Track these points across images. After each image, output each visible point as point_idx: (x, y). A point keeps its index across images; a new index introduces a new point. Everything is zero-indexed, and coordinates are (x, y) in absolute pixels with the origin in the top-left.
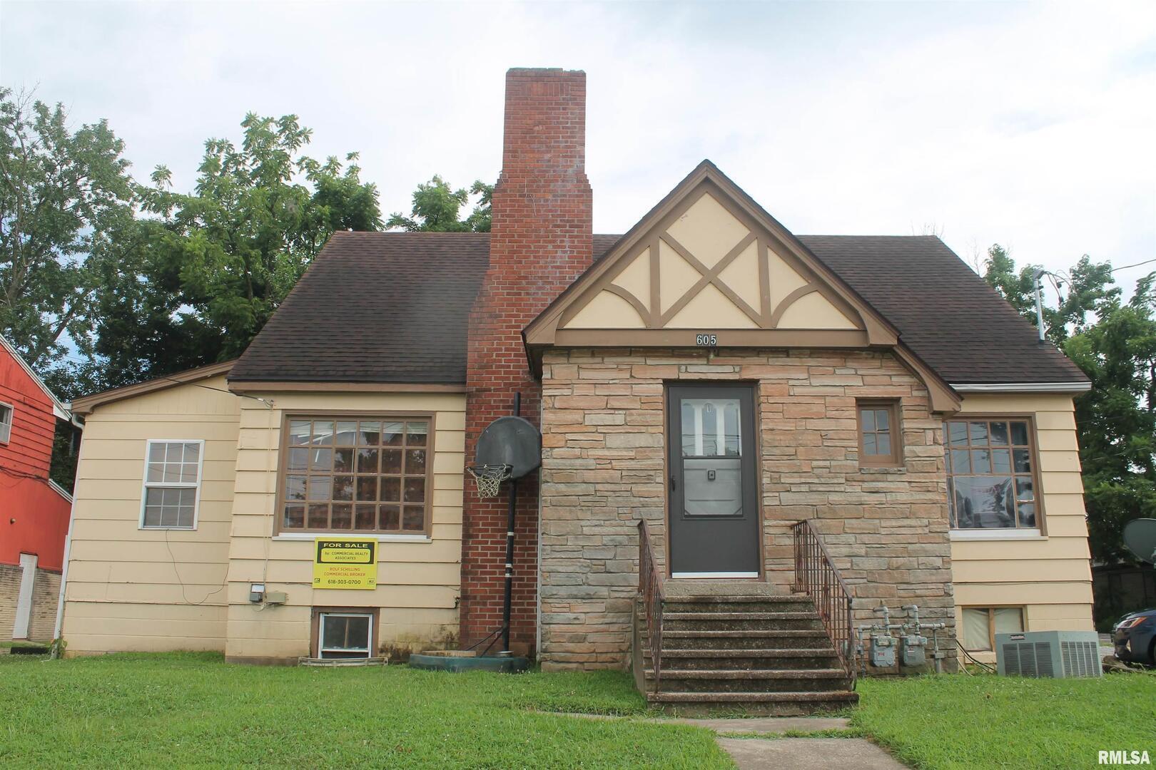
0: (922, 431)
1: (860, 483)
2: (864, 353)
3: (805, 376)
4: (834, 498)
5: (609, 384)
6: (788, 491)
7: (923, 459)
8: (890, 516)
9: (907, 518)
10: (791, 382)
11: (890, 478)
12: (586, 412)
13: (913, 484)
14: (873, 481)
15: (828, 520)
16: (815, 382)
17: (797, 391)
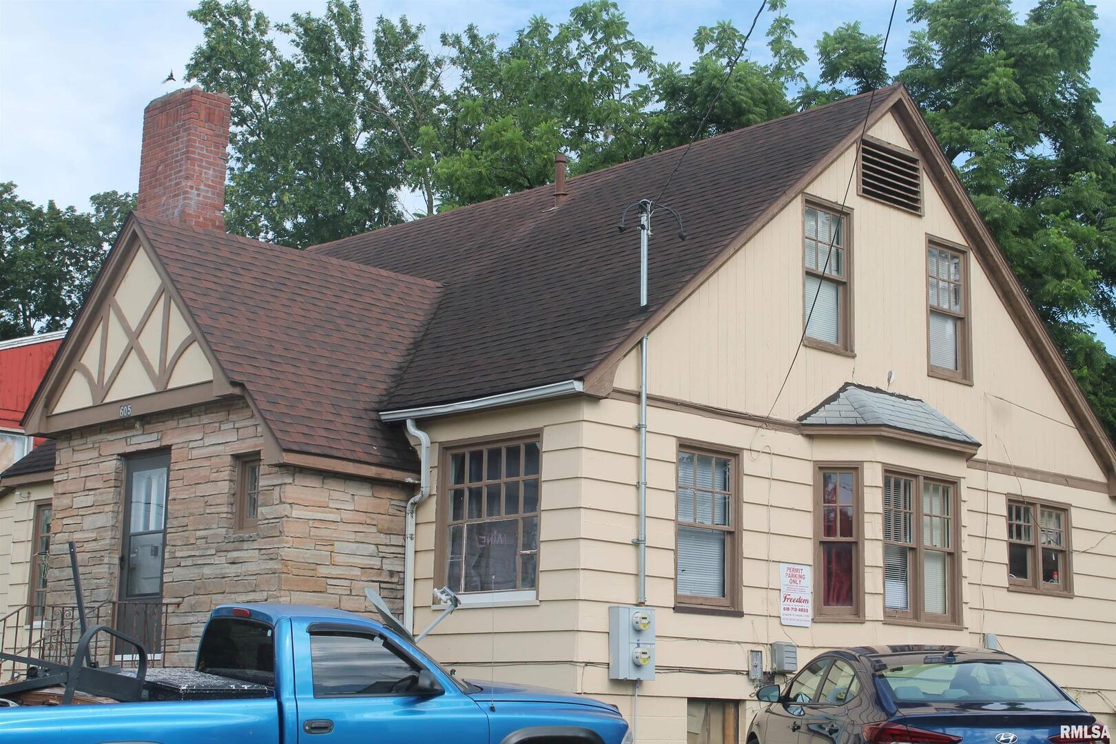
0: (273, 488)
1: (225, 553)
2: (240, 402)
3: (199, 436)
4: (207, 571)
5: (87, 464)
6: (178, 566)
7: (271, 521)
8: (242, 590)
9: (254, 591)
10: (191, 445)
11: (246, 545)
12: (75, 495)
13: (263, 552)
14: (234, 550)
15: (201, 597)
16: (208, 441)
17: (195, 453)
